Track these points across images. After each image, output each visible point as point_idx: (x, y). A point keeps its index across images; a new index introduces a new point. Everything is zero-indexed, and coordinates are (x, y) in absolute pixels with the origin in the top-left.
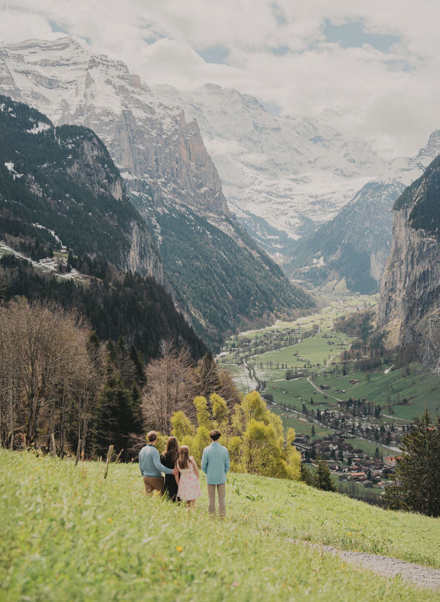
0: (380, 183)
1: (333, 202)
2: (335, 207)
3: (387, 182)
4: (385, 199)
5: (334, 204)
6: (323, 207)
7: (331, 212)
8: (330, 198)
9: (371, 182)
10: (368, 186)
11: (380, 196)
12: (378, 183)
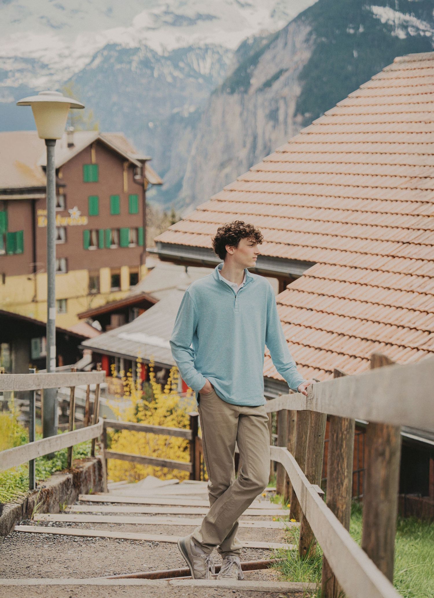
0: (124, 45)
1: (46, 62)
2: (49, 69)
3: (133, 44)
4: (137, 67)
5: (47, 65)
6: (33, 67)
7: (43, 75)
8: (41, 57)
9: (112, 42)
10: (109, 47)
11: (130, 63)
12: (120, 45)
